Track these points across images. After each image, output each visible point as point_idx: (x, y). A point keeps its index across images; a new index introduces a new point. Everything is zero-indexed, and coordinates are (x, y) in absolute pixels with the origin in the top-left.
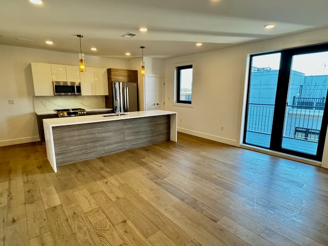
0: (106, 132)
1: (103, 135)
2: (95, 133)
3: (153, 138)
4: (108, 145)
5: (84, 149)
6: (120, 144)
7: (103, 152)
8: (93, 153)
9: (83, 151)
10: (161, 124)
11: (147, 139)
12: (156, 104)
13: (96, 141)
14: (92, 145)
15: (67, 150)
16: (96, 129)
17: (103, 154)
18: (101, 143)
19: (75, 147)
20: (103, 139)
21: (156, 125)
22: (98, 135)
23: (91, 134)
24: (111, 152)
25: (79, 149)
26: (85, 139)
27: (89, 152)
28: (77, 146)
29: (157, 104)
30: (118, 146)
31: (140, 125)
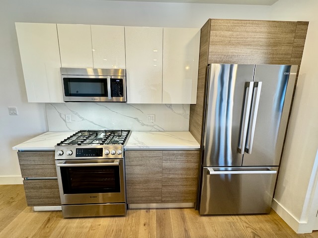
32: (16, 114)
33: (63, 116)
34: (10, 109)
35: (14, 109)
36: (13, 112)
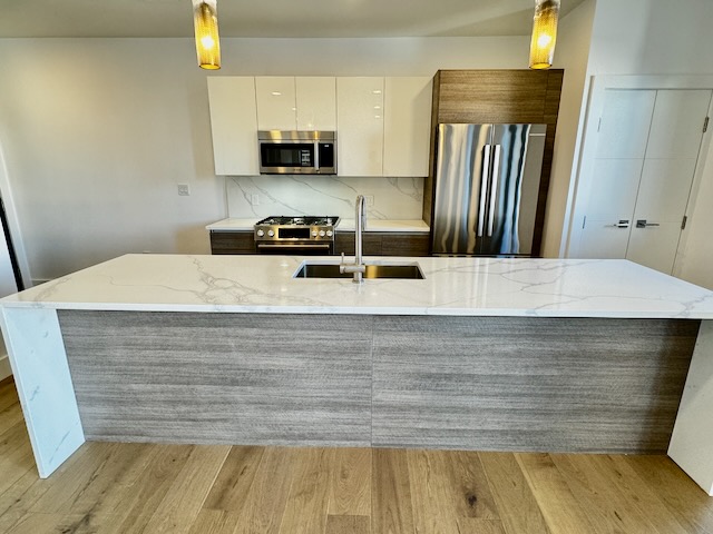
0: (278, 349)
1: (263, 362)
2: (228, 350)
3: (541, 424)
4: (288, 406)
5: (185, 403)
6: (344, 415)
7: (263, 430)
8: (220, 424)
9: (183, 409)
10: (612, 357)
11: (504, 418)
12: (632, 224)
13: (234, 383)
14: (216, 392)
15: (122, 393)
16: (230, 331)
17: (265, 437)
18: (255, 393)
19: (149, 387)
20: (260, 378)
21: (574, 355)
22: (240, 359)
23: (212, 348)
24: (302, 437)
25: (162, 397)
26: (185, 364)
27: (205, 415)
28: (158, 387)
29: (641, 224)
30: (334, 422)
31: (465, 342)
32: (187, 194)
33: (248, 196)
34: (180, 187)
35: (185, 187)
36: (183, 191)
